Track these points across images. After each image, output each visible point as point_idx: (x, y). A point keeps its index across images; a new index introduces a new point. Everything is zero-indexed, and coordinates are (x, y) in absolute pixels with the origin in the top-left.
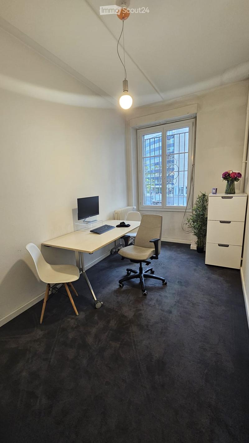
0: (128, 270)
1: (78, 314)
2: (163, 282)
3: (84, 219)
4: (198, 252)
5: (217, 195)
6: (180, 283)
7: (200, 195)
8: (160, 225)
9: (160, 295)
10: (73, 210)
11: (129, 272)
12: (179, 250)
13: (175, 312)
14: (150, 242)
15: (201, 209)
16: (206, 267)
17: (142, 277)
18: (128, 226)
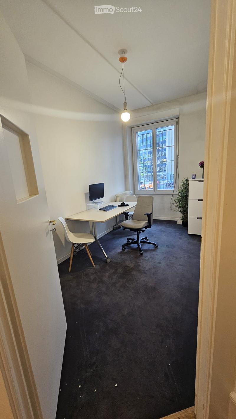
0: (128, 239)
1: (94, 266)
2: (155, 246)
3: (93, 201)
4: (183, 226)
5: (196, 180)
6: (168, 246)
7: (184, 180)
8: (152, 203)
9: (153, 254)
10: (86, 194)
11: (129, 240)
12: (168, 225)
13: (163, 263)
14: (145, 215)
15: (185, 191)
16: (188, 236)
17: (139, 242)
18: (127, 205)
